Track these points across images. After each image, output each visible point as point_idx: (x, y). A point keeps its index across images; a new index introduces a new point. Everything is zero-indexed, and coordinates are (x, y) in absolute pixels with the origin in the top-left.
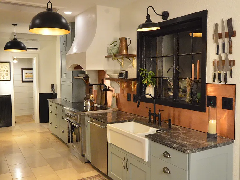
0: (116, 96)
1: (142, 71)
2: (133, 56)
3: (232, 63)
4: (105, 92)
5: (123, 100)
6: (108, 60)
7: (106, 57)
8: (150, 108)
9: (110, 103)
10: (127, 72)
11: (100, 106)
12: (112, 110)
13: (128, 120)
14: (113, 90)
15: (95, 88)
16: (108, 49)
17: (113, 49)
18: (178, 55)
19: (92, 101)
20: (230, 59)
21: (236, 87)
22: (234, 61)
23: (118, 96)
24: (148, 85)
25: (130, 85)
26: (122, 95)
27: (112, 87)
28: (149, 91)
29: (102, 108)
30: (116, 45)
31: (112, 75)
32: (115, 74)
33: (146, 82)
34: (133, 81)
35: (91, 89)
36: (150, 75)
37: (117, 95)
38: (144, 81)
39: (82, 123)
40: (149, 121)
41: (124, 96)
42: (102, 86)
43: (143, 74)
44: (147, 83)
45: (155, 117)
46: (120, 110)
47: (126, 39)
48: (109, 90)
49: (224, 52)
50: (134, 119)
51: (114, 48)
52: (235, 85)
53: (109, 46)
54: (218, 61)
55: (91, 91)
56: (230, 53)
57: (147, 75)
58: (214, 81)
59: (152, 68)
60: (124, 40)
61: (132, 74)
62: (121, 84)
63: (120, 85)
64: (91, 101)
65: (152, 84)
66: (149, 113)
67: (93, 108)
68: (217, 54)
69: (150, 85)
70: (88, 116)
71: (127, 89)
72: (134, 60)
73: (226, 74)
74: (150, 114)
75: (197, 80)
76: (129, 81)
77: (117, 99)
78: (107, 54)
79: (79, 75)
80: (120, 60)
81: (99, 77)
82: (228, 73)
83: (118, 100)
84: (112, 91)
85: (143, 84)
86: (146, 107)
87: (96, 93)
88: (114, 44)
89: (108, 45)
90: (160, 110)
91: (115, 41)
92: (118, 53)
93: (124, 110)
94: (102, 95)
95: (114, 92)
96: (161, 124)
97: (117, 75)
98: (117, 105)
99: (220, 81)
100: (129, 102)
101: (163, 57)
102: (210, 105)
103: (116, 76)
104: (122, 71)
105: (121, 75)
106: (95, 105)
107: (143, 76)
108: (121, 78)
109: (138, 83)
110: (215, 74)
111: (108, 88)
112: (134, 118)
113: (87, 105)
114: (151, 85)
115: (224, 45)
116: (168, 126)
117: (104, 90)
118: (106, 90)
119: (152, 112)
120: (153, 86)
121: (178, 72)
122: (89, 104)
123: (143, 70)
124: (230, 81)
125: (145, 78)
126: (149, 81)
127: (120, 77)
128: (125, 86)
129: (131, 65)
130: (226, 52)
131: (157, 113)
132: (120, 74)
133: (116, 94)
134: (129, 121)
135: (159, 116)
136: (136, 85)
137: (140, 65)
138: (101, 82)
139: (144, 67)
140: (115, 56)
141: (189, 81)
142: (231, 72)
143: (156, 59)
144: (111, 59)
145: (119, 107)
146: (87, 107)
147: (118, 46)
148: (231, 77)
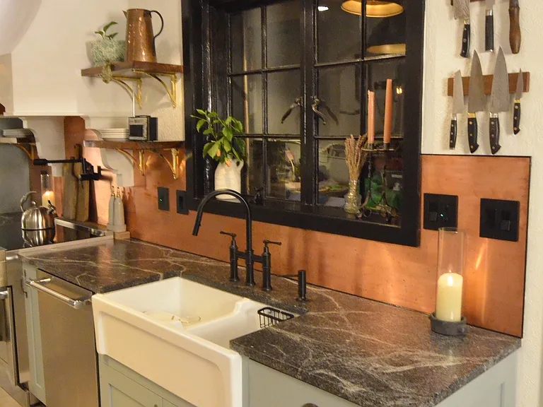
0: (121, 194)
1: (204, 117)
2: (171, 70)
3: (519, 82)
4: (86, 183)
5: (145, 205)
6: (92, 82)
7: (85, 73)
8: (233, 236)
9: (103, 215)
10: (153, 122)
11: (76, 226)
12: (112, 236)
13: (161, 275)
14: (114, 175)
15: (56, 171)
16: (90, 46)
17: (105, 45)
18: (317, 65)
19: (48, 212)
20: (510, 71)
21: (530, 166)
22: (526, 76)
23: (127, 196)
24: (224, 161)
25: (164, 161)
26: (142, 190)
27: (109, 169)
28: (228, 180)
29: (80, 233)
30: (116, 34)
31: (104, 132)
32: (115, 126)
33: (215, 151)
34: (173, 150)
35: (45, 173)
36: (228, 129)
37: (124, 192)
38: (210, 147)
39: (11, 287)
40: (232, 277)
41: (146, 194)
42: (78, 166)
43: (205, 126)
44: (219, 155)
45: (253, 263)
46: (135, 237)
47: (147, 14)
48: (99, 176)
49: (489, 45)
50: (181, 268)
51: (108, 42)
52: (530, 157)
53: (92, 39)
54: (465, 80)
55: (45, 179)
56: (514, 47)
57: (218, 128)
58: (452, 146)
59: (232, 108)
60: (140, 19)
61: (172, 127)
62: (136, 160)
63: (132, 161)
64: (43, 211)
65: (234, 158)
66: (232, 250)
67: (51, 233)
68: (465, 53)
69: (228, 160)
70: (32, 263)
71: (155, 173)
72: (175, 82)
73: (496, 120)
74: (235, 254)
75: (385, 142)
76: (162, 150)
77: (127, 204)
78: (86, 64)
79: (5, 133)
80: (130, 84)
81: (67, 138)
82: (504, 119)
83: (130, 209)
84: (109, 179)
85: (208, 156)
86: (222, 233)
87: (61, 187)
88: (109, 32)
89: (89, 34)
90: (266, 243)
91: (113, 23)
92: (121, 60)
93: (148, 235)
94: (78, 191)
95: (114, 183)
96: (270, 286)
97: (123, 130)
98: (126, 222)
99: (473, 145)
100: (164, 213)
101: (267, 72)
102: (441, 227)
103: (120, 134)
104: (139, 117)
105: (135, 130)
106: (60, 222)
107: (205, 132)
108: (134, 141)
109: (190, 155)
110: (454, 122)
111: (96, 171)
112: (183, 263)
113: (31, 223)
114: (231, 160)
115: (489, 20)
116: (296, 292)
117: (84, 177)
118: (91, 176)
119: (242, 247)
120: (238, 164)
121: (317, 117)
122: (39, 220)
123: (205, 113)
124: (510, 145)
125: (212, 138)
126: (227, 149)
127: (132, 138)
128: (151, 165)
129: (165, 100)
130: (497, 45)
131: (258, 250)
132: (132, 127)
133: (121, 189)
134: (167, 276)
135: (265, 259)
136: (184, 162)
137: (195, 100)
138: (74, 154)
139: (208, 106)
140: (113, 67)
141: (355, 147)
142: (517, 113)
143: (243, 80)
144: (99, 81)
145: (132, 229)
146: (31, 230)
147: (122, 36)
148: (516, 132)
